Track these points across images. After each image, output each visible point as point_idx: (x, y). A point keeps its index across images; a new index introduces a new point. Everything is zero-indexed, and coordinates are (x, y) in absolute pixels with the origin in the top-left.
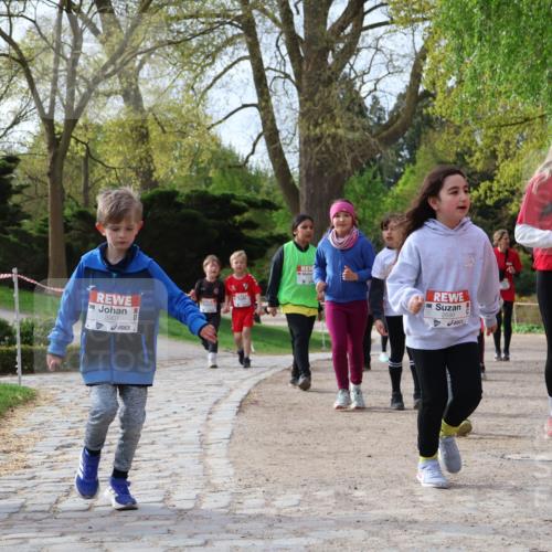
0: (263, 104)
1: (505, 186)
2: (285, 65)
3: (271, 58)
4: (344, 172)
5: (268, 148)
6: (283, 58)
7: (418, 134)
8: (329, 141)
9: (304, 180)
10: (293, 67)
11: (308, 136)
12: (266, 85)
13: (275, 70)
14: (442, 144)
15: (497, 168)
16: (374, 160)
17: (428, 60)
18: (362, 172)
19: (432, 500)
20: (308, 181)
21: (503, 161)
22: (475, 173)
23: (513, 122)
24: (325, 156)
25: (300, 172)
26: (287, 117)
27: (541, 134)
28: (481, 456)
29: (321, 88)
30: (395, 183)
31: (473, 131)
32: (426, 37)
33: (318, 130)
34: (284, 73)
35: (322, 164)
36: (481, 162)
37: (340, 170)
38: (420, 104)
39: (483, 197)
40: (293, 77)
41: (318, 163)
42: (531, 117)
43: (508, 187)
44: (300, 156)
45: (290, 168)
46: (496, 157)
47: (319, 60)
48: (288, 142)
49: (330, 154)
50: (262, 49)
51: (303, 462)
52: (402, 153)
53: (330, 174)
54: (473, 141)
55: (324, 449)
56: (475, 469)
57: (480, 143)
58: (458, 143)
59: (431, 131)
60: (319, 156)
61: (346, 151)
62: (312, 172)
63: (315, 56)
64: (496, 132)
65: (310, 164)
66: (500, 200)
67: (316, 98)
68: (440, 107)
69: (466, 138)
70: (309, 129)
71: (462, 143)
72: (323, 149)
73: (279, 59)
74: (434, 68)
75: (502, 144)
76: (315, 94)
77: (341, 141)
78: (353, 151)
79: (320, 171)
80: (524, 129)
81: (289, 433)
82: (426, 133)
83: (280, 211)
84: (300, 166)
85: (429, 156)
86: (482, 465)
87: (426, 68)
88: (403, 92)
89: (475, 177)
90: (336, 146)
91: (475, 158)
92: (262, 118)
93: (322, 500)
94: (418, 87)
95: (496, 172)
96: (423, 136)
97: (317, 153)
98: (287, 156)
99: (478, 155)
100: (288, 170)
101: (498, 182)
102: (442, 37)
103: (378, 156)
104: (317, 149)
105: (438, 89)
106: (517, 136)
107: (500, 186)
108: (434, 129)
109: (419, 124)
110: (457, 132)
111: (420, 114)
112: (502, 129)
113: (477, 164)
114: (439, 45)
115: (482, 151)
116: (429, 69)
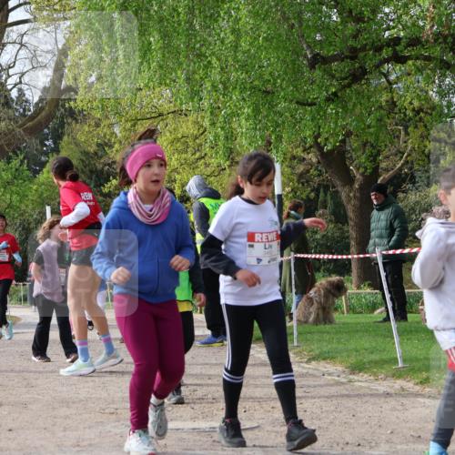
7: (62, 125)
14: (84, 136)
16: (20, 149)
17: (69, 58)
18: (9, 160)
23: (148, 116)
28: (115, 427)
30: (41, 170)
31: (112, 124)
32: (67, 36)
42: (165, 112)
52: (47, 143)
54: (113, 133)
57: (119, 135)
58: (98, 134)
59: (74, 123)
64: (133, 125)
68: (82, 101)
69: (106, 130)
71: (102, 135)
82: (69, 124)
85: (72, 146)
87: (68, 64)
88: (47, 85)
91: (114, 149)
94: (61, 81)
96: (66, 127)
99: (117, 146)
103: (24, 145)
108: (77, 121)
109: (63, 116)
110: (97, 125)
111: (63, 106)
112: (139, 122)
113: (116, 154)
115: (120, 143)
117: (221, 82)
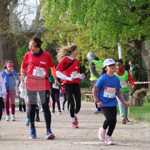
4: (15, 46)
8: (9, 36)
11: (2, 34)
16: (25, 43)
17: (42, 9)
18: (21, 46)
23: (71, 30)
24: (9, 41)
27: (80, 35)
29: (6, 17)
31: (59, 33)
33: (5, 32)
35: (7, 43)
37: (14, 46)
41: (6, 43)
42: (77, 29)
46: (66, 42)
47: (4, 8)
49: (10, 40)
54: (58, 36)
57: (61, 37)
58: (53, 37)
59: (45, 33)
60: (6, 41)
61: (16, 39)
62: (4, 46)
63: (3, 6)
64: (66, 34)
65: (3, 43)
67: (4, 21)
68: (47, 25)
69: (56, 35)
70: (2, 31)
71: (55, 37)
72: (8, 38)
75: (68, 38)
76: (4, 19)
77: (14, 36)
78: (18, 39)
79: (7, 46)
87: (41, 11)
90: (12, 37)
91: (59, 42)
94: (39, 18)
96: (42, 34)
97: (6, 40)
99: (60, 41)
103: (27, 41)
104: (5, 38)
105: (46, 19)
110: (53, 33)
112: (68, 32)
113: (60, 44)
114: (46, 4)
115: (62, 40)
116: (43, 12)
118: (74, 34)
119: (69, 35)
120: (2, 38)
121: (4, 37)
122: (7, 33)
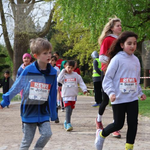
0: (3, 24)
1: (76, 51)
2: (11, 12)
3: (6, 10)
5: (4, 38)
6: (10, 10)
7: (51, 35)
8: (23, 36)
9: (15, 48)
10: (13, 13)
11: (17, 35)
12: (4, 18)
13: (7, 14)
14: (58, 38)
15: (74, 45)
17: (54, 12)
19: (48, 147)
20: (16, 49)
21: (76, 43)
22: (67, 47)
23: (79, 32)
24: (22, 41)
25: (14, 46)
26: (11, 29)
27: (87, 36)
28: (63, 133)
31: (67, 34)
32: (54, 5)
34: (10, 15)
35: (21, 43)
36: (69, 43)
37: (26, 45)
38: (52, 26)
39: (69, 54)
40: (13, 16)
41: (20, 43)
42: (85, 30)
43: (77, 51)
44: (14, 41)
45: (11, 44)
46: (74, 42)
48: (11, 36)
49: (24, 40)
50: (3, 7)
51: (9, 136)
53: (23, 46)
54: (67, 37)
55: (16, 131)
56: (62, 137)
57: (69, 38)
58: (63, 38)
59: (55, 34)
60: (20, 41)
62: (18, 46)
64: (74, 35)
65: (17, 43)
66: (74, 55)
68: (58, 27)
69: (65, 36)
71: (64, 38)
72: (22, 38)
73: (9, 10)
74: (56, 15)
75: (76, 38)
77: (27, 36)
79: (20, 45)
80: (82, 34)
81: (5, 126)
83: (7, 57)
84: (14, 44)
85: (54, 41)
86: (64, 135)
88: (47, 22)
89: (67, 48)
90: (25, 38)
91: (67, 42)
92: (3, 29)
93: (14, 147)
94: (51, 20)
95: (74, 47)
96: (52, 35)
97: (20, 40)
98: (10, 41)
99: (68, 41)
100: (10, 45)
101: (74, 50)
102: (59, 6)
104: (20, 39)
105: (57, 21)
106: (80, 36)
107: (74, 51)
108: (56, 33)
109: (51, 32)
110: (62, 34)
111: (52, 28)
112: (76, 34)
113: (68, 44)
114: (58, 8)
115: (70, 40)
116: (55, 15)
117: (104, 20)
118: (81, 35)
119: (76, 36)
120: (17, 39)
121: (18, 37)
122: (21, 34)
